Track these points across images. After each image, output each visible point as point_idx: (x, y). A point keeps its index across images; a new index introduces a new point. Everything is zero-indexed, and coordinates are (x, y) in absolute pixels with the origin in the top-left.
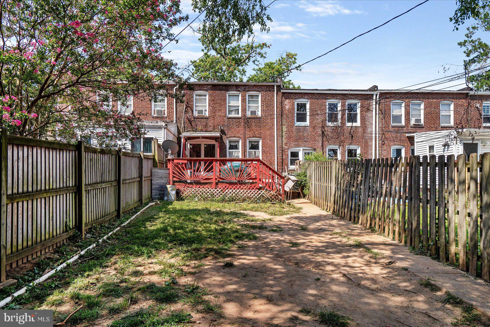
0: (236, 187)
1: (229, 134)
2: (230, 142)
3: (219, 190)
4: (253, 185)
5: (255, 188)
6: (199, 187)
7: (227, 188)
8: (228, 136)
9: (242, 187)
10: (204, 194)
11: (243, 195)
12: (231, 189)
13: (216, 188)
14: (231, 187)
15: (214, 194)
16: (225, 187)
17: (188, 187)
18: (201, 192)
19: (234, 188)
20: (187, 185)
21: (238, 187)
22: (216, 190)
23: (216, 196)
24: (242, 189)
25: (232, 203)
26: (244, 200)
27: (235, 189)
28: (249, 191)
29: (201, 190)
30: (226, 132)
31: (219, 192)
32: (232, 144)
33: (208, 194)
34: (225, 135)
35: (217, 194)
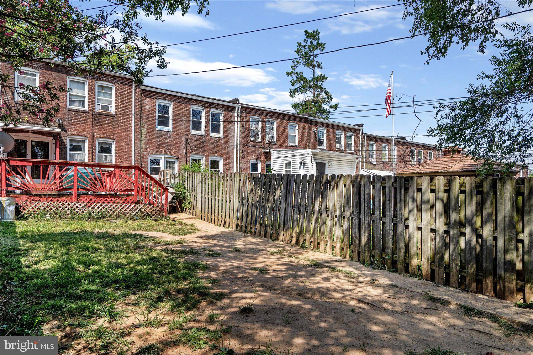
0: (106, 200)
1: (71, 131)
2: (71, 141)
3: (83, 205)
4: (129, 198)
5: (131, 202)
6: (52, 200)
7: (93, 201)
8: (70, 133)
9: (114, 200)
10: (60, 209)
11: (116, 210)
12: (99, 203)
13: (77, 202)
14: (98, 200)
15: (74, 209)
16: (91, 200)
17: (33, 200)
18: (54, 207)
19: (103, 201)
20: (32, 198)
21: (109, 200)
22: (77, 205)
23: (77, 212)
24: (114, 202)
25: (102, 220)
26: (118, 217)
27: (104, 203)
28: (123, 206)
29: (54, 204)
30: (66, 127)
31: (83, 207)
32: (74, 144)
33: (66, 209)
34: (65, 131)
35: (80, 209)
